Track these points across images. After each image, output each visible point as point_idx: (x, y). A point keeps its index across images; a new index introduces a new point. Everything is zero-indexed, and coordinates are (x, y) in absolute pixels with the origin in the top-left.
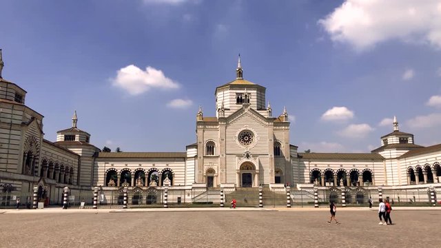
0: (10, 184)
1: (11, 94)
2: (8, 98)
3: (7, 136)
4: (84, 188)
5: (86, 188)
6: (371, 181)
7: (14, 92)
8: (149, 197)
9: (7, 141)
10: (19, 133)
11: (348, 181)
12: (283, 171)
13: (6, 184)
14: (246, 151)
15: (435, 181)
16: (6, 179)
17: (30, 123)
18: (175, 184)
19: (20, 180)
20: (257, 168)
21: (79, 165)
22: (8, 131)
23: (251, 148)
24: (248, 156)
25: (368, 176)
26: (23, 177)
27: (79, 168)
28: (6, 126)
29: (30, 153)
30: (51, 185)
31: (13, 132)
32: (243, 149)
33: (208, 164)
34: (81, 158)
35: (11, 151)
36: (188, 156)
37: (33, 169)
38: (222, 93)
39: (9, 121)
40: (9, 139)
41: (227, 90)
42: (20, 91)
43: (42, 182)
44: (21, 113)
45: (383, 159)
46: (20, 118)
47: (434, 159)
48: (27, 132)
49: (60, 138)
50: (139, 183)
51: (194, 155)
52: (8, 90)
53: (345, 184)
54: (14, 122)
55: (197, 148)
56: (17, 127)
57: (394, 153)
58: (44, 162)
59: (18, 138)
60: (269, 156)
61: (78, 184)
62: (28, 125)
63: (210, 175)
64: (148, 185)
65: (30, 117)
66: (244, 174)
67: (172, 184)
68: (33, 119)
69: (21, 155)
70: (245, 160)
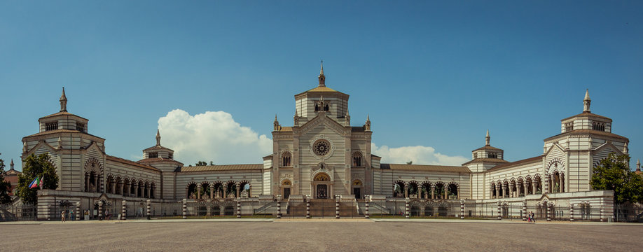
0: (67, 201)
1: (72, 124)
2: (69, 128)
3: (69, 161)
4: (166, 201)
5: (169, 201)
6: (456, 194)
7: (75, 122)
8: (227, 208)
9: (69, 165)
10: (78, 156)
11: (433, 193)
12: (363, 182)
13: (62, 201)
14: (320, 161)
15: (511, 196)
16: (62, 196)
17: (89, 146)
18: (252, 196)
19: (78, 197)
20: (332, 180)
21: (162, 180)
22: (69, 156)
23: (326, 158)
24: (322, 167)
25: (454, 189)
26: (82, 194)
27: (162, 183)
28: (67, 152)
29: (93, 174)
30: (115, 200)
31: (73, 156)
32: (318, 160)
33: (284, 177)
34: (163, 173)
35: (73, 173)
36: (265, 168)
37: (98, 187)
38: (300, 101)
39: (69, 147)
40: (71, 163)
41: (304, 98)
42: (81, 120)
43: (104, 197)
44: (79, 139)
45: (470, 173)
46: (79, 143)
47: (519, 173)
48: (86, 155)
49: (143, 156)
50: (218, 196)
51: (270, 167)
52: (69, 121)
53: (430, 197)
54: (73, 147)
55: (272, 159)
56: (77, 152)
57: (481, 167)
58: (110, 178)
59: (79, 161)
60: (346, 166)
61: (162, 198)
62: (86, 149)
63: (287, 186)
64: (227, 197)
65: (89, 142)
66: (319, 186)
67: (249, 197)
68: (92, 143)
69: (81, 175)
70: (319, 171)
